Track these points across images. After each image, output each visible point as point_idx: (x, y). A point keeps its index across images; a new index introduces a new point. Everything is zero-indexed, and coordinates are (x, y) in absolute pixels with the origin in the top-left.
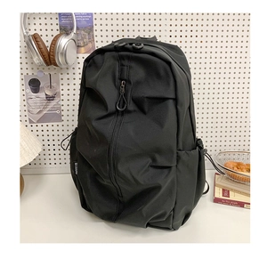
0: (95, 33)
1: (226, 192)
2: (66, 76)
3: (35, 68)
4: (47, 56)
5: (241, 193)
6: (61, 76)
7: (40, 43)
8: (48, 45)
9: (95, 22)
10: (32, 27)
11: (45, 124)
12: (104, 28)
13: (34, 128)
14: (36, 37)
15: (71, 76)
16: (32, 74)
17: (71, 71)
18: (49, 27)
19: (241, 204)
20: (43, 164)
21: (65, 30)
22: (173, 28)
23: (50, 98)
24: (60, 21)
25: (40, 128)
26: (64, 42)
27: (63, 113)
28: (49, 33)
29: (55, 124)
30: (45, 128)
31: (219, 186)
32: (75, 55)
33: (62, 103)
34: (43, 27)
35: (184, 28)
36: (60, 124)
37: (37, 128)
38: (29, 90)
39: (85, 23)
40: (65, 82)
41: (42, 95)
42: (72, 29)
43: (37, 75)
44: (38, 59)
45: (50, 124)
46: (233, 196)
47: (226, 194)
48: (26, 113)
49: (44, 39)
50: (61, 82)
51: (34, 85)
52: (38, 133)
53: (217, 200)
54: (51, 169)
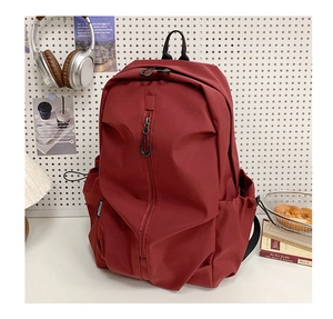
0: (117, 49)
1: (275, 243)
2: (80, 100)
3: (46, 91)
4: (59, 76)
5: (294, 244)
6: (75, 100)
7: (52, 62)
8: (61, 62)
9: (117, 36)
10: (44, 42)
11: (56, 157)
12: (128, 42)
13: (43, 161)
14: (47, 54)
15: (86, 99)
16: (42, 96)
17: (86, 93)
18: (63, 42)
19: (294, 259)
20: (52, 205)
21: (82, 46)
22: (210, 42)
23: (62, 126)
24: (76, 35)
25: (50, 161)
26: (79, 59)
27: (77, 143)
28: (64, 49)
29: (68, 156)
30: (56, 161)
31: (268, 236)
32: (92, 74)
33: (76, 131)
34: (57, 42)
35: (223, 42)
36: (74, 156)
37: (47, 161)
38: (38, 116)
39: (105, 37)
40: (79, 106)
41: (53, 121)
42: (90, 44)
43: (48, 98)
44: (49, 80)
45: (62, 156)
46: (285, 249)
47: (275, 246)
48: (34, 143)
49: (57, 56)
50: (75, 106)
51: (45, 109)
52: (47, 167)
53: (263, 254)
54: (62, 210)
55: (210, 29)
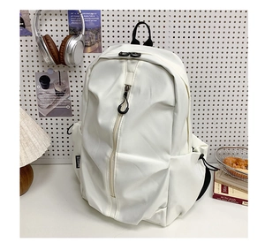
0: (102, 34)
1: (225, 188)
2: (73, 74)
3: (46, 66)
4: (56, 54)
5: (239, 189)
6: (69, 74)
7: (51, 45)
8: (58, 44)
9: (102, 23)
10: (44, 28)
11: (54, 118)
12: (111, 29)
13: (44, 121)
14: (47, 38)
15: (78, 74)
16: (42, 71)
17: (78, 69)
18: (59, 28)
19: (239, 201)
20: (51, 155)
21: (74, 32)
22: (177, 29)
23: (59, 94)
24: (70, 22)
25: (49, 121)
26: (73, 43)
27: (73, 108)
28: (60, 33)
29: (65, 118)
30: (54, 121)
31: (218, 182)
32: (82, 54)
33: (71, 99)
34: (54, 28)
35: (187, 30)
36: (70, 118)
37: (47, 122)
38: (39, 86)
39: (93, 24)
40: (73, 79)
41: (52, 91)
42: (81, 30)
43: (47, 72)
44: (48, 59)
45: (59, 118)
46: (232, 193)
47: (225, 190)
48: (37, 107)
49: (54, 39)
50: (70, 79)
51: (45, 81)
52: (47, 126)
53: (216, 196)
54: (57, 159)
55: (177, 19)
